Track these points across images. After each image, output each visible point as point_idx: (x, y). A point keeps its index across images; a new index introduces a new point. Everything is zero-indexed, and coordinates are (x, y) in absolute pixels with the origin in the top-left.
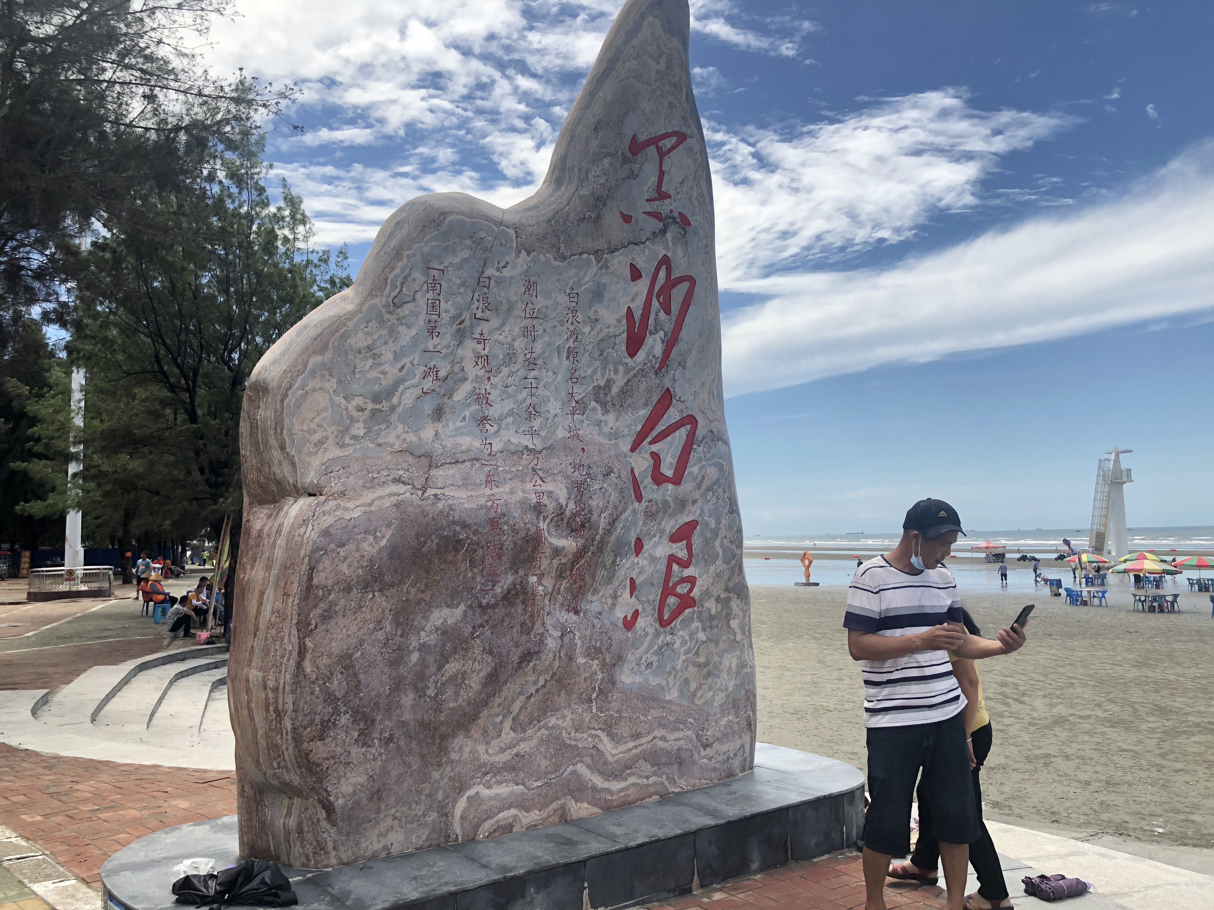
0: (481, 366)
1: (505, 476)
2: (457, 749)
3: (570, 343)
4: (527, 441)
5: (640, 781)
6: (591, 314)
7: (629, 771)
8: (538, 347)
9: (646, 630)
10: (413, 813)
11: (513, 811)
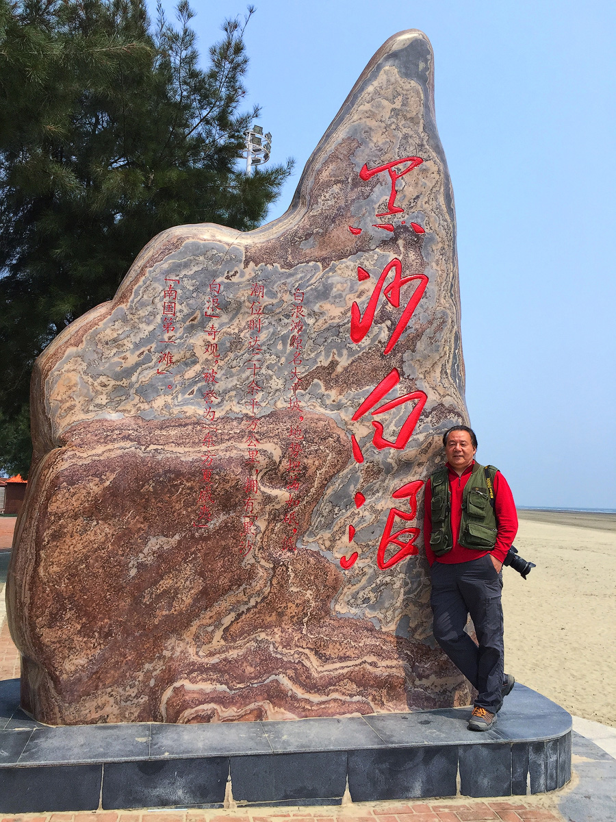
0: (210, 352)
1: (223, 437)
2: (170, 648)
3: (295, 332)
4: (248, 410)
5: (343, 698)
6: (316, 308)
7: (332, 688)
8: (263, 336)
9: (365, 570)
10: (127, 694)
11: (212, 705)
